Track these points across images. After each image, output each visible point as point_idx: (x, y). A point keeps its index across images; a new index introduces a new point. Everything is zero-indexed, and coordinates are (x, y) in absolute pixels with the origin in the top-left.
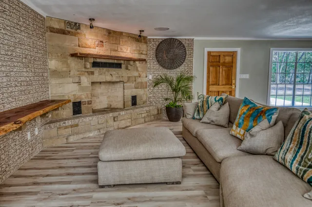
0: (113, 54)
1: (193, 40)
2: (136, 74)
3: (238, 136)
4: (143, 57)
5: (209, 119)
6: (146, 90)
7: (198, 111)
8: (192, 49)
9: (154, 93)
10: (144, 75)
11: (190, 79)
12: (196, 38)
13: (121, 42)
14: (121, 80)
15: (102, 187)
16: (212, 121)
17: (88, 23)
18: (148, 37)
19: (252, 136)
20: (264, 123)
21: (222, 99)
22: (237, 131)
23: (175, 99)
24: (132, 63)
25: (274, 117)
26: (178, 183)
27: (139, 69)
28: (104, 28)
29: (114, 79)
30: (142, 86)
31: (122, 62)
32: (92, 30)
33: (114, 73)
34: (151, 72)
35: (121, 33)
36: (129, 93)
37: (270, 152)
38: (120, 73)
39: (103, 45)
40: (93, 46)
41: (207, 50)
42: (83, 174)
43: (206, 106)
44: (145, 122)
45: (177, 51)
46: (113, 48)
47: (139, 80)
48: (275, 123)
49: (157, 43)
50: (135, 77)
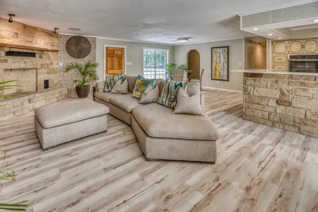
0: (28, 45)
1: (96, 38)
2: (49, 62)
3: (137, 96)
4: (55, 48)
5: (116, 90)
6: (57, 75)
7: (108, 86)
8: (95, 44)
9: (64, 77)
10: (55, 63)
11: (95, 65)
12: (97, 38)
13: (36, 35)
14: (35, 67)
15: (47, 149)
16: (118, 91)
17: (8, 18)
18: (60, 33)
19: (145, 94)
20: (150, 87)
21: (122, 77)
22: (136, 94)
23: (84, 81)
24: (46, 52)
25: (154, 84)
26: (105, 131)
27: (52, 58)
28: (19, 23)
29: (29, 66)
30: (54, 71)
31: (36, 52)
32: (11, 23)
33: (28, 61)
34: (62, 60)
35: (36, 29)
36: (42, 78)
37: (155, 101)
38: (34, 61)
39: (18, 37)
40: (8, 37)
41: (105, 46)
42: (19, 147)
43: (113, 82)
44: (58, 101)
45: (84, 45)
46: (28, 39)
47: (51, 67)
48: (155, 87)
49: (68, 39)
50: (48, 64)
